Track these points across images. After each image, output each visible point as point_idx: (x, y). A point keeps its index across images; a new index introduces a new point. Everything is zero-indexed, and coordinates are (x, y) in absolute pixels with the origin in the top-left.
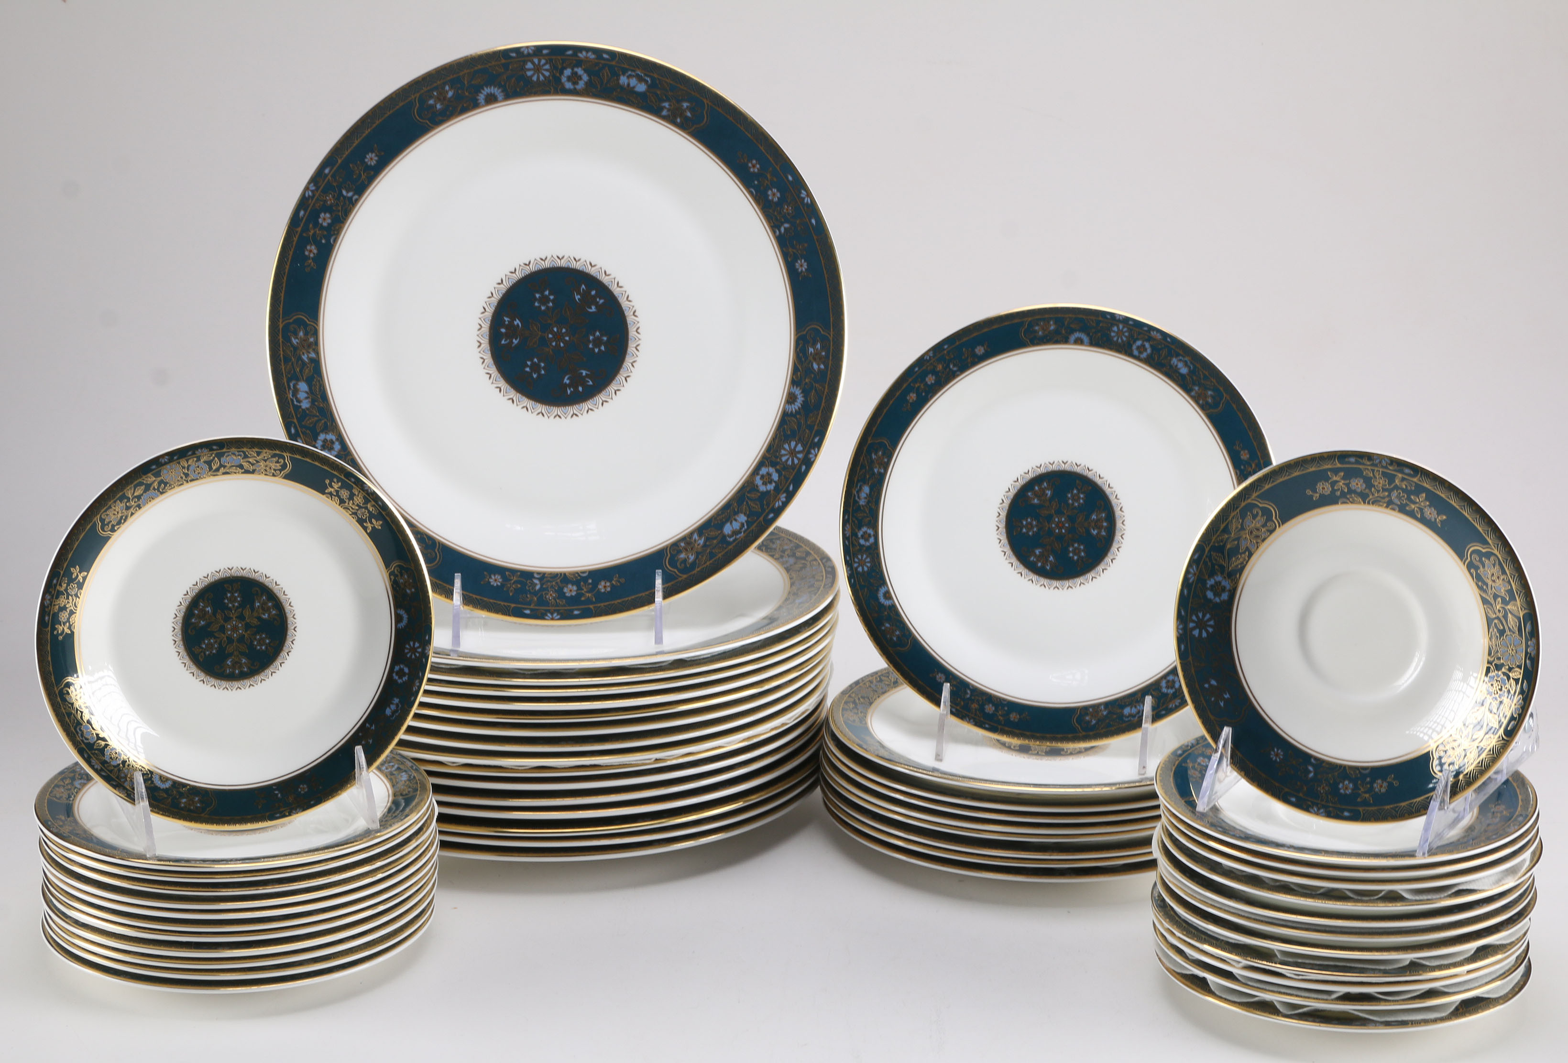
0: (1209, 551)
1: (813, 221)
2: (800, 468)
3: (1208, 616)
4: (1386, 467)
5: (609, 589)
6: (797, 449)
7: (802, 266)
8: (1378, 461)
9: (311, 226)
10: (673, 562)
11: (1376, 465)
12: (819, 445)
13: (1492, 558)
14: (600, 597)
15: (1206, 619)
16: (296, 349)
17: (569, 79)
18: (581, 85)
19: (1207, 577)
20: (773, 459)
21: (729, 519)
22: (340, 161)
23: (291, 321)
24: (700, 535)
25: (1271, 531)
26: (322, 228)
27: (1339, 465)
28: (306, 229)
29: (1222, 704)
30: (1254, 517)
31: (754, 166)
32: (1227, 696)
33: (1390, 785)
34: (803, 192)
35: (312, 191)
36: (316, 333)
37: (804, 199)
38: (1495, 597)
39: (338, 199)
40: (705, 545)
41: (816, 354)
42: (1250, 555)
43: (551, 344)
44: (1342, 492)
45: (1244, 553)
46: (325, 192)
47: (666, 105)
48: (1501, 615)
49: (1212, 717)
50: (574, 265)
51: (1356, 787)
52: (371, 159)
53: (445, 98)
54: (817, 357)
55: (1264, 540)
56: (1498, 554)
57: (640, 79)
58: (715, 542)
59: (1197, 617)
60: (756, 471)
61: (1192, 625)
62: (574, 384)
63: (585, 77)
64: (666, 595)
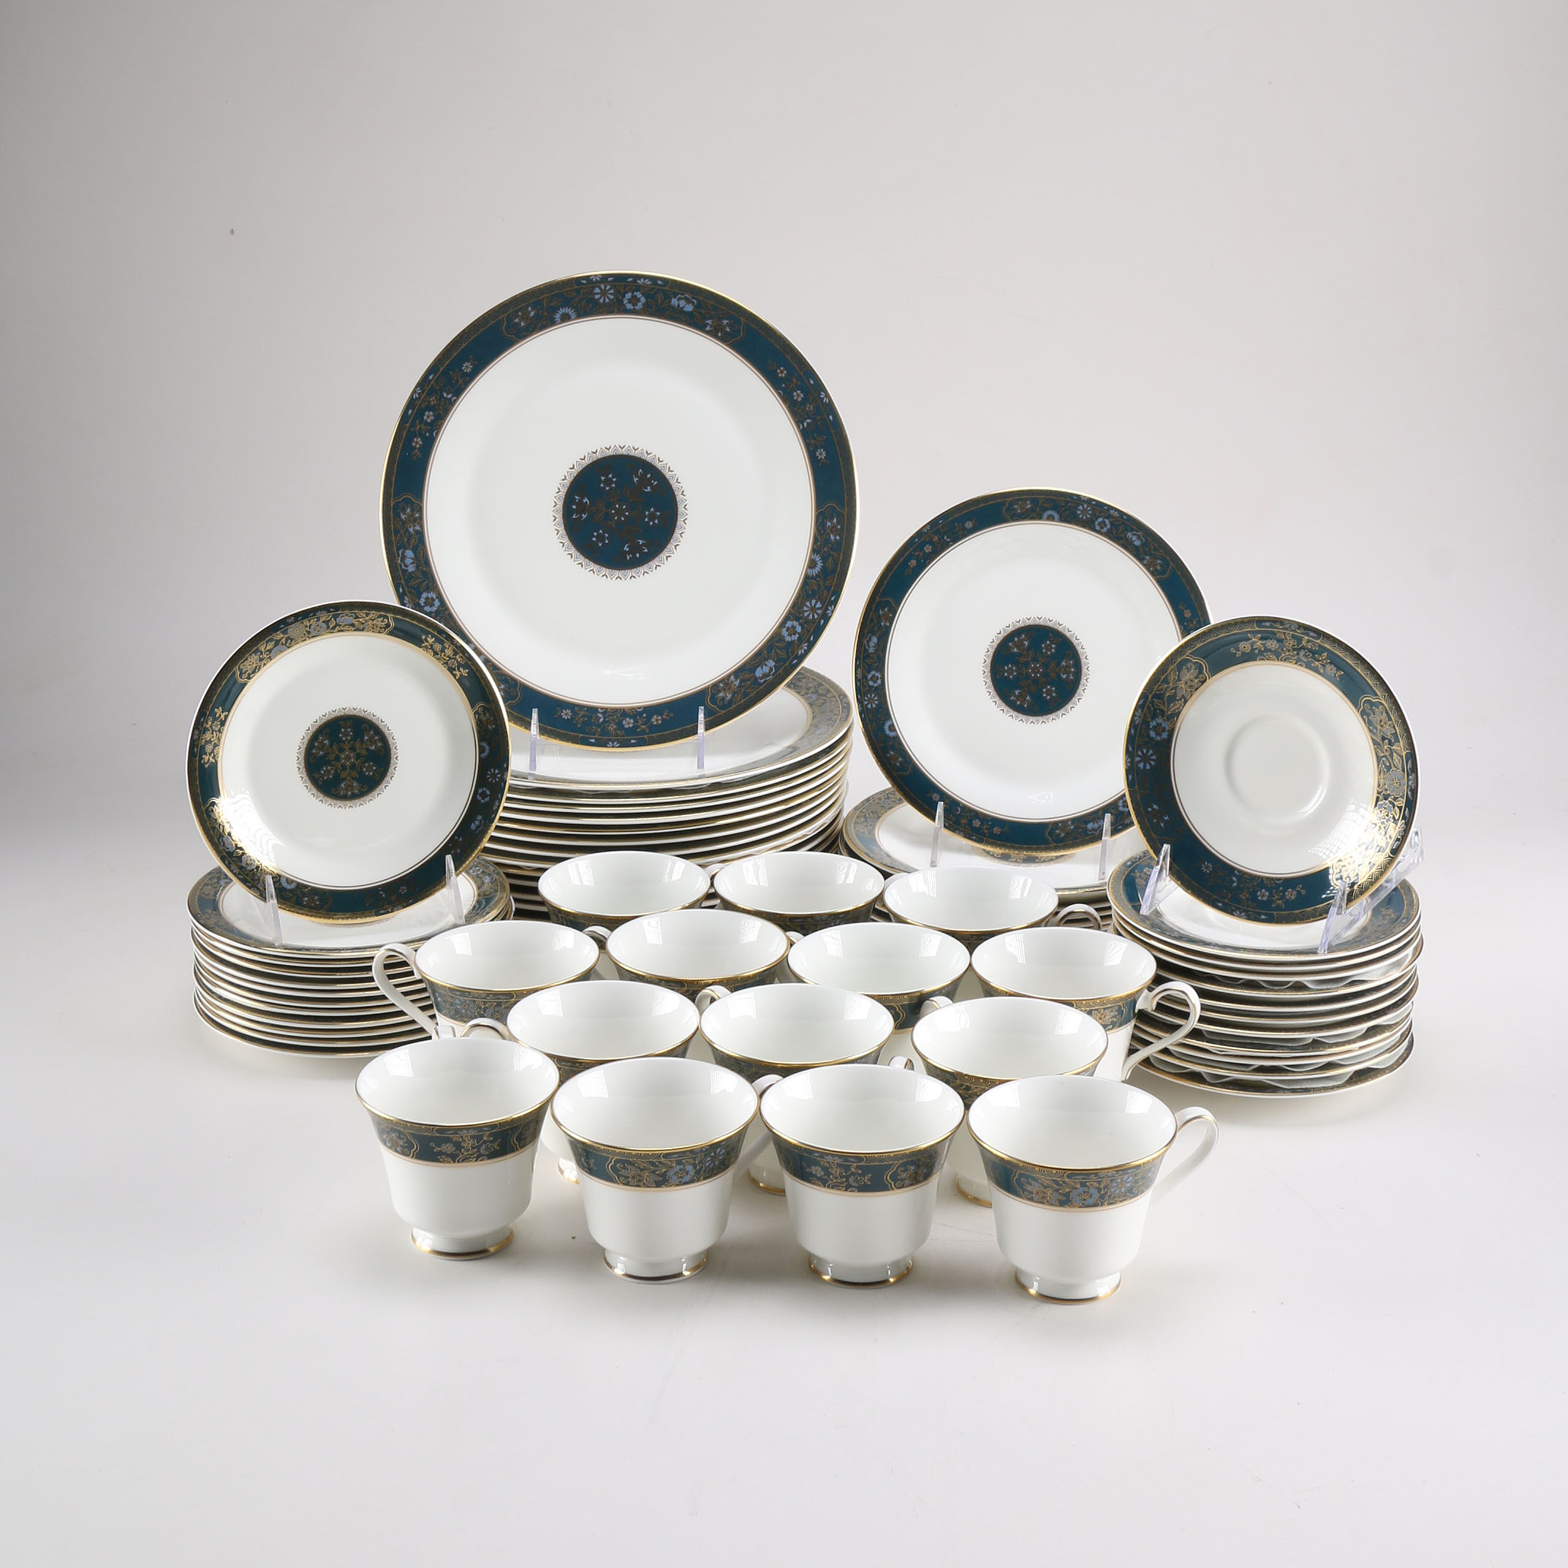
0: (1152, 698)
1: (831, 417)
2: (820, 622)
3: (1151, 752)
4: (1294, 631)
5: (660, 722)
6: (818, 606)
7: (821, 454)
8: (1288, 625)
9: (417, 422)
10: (713, 700)
11: (1286, 629)
12: (835, 603)
13: (1381, 707)
14: (653, 729)
15: (1149, 754)
16: (404, 523)
17: (630, 301)
18: (639, 306)
19: (1150, 720)
20: (797, 614)
21: (760, 664)
22: (441, 369)
23: (400, 500)
24: (736, 678)
25: (1203, 682)
26: (426, 423)
27: (1257, 629)
28: (413, 425)
29: (1162, 825)
30: (1189, 670)
31: (782, 372)
32: (1166, 818)
33: (1299, 892)
34: (822, 393)
35: (419, 394)
36: (420, 510)
37: (823, 399)
38: (1383, 739)
39: (440, 400)
40: (740, 686)
41: (833, 527)
42: (1186, 702)
43: (614, 518)
44: (1260, 651)
45: (1181, 700)
46: (429, 394)
47: (710, 322)
48: (1387, 754)
49: (1154, 835)
50: (633, 453)
51: (1271, 895)
52: (467, 367)
53: (528, 317)
54: (833, 529)
55: (1197, 689)
56: (1385, 703)
57: (688, 301)
58: (748, 683)
59: (1142, 752)
60: (783, 624)
61: (1138, 759)
62: (632, 551)
63: (643, 300)
64: (708, 728)
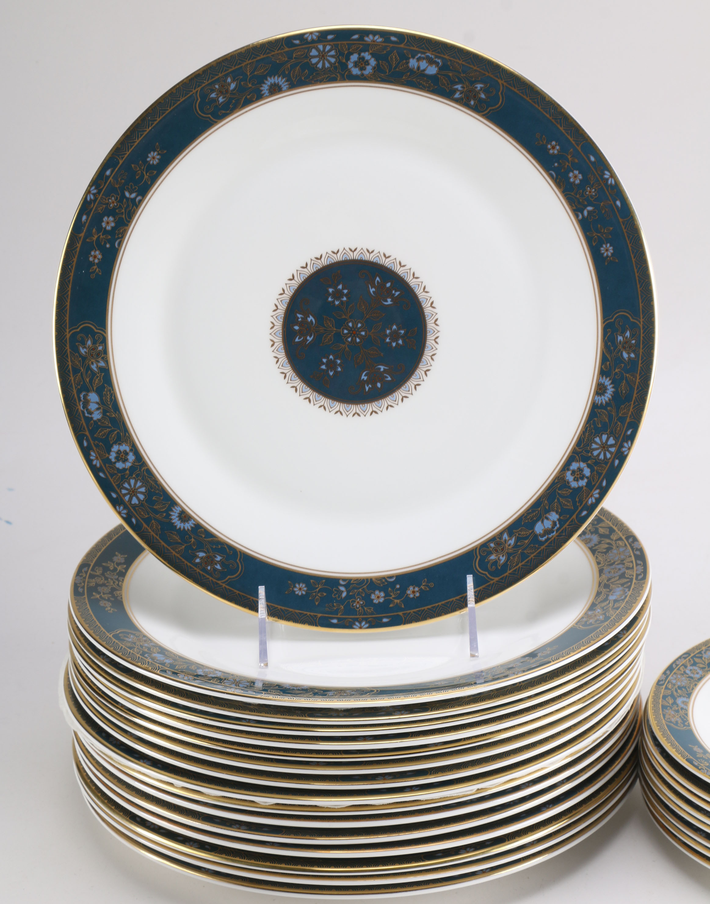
1: (618, 203)
2: (613, 462)
5: (418, 594)
6: (609, 443)
7: (607, 250)
9: (94, 230)
10: (483, 564)
12: (632, 438)
14: (409, 603)
16: (84, 358)
17: (356, 64)
18: (369, 70)
20: (584, 453)
21: (540, 518)
22: (121, 162)
23: (78, 330)
24: (510, 535)
26: (106, 232)
28: (89, 234)
31: (553, 148)
34: (606, 172)
35: (94, 194)
36: (104, 341)
37: (607, 179)
39: (121, 201)
40: (516, 546)
41: (626, 343)
43: (346, 339)
46: (108, 194)
47: (459, 87)
50: (367, 257)
52: (153, 158)
53: (227, 91)
54: (626, 345)
57: (431, 62)
58: (526, 541)
60: (566, 466)
62: (372, 381)
63: (373, 62)
64: (477, 601)
